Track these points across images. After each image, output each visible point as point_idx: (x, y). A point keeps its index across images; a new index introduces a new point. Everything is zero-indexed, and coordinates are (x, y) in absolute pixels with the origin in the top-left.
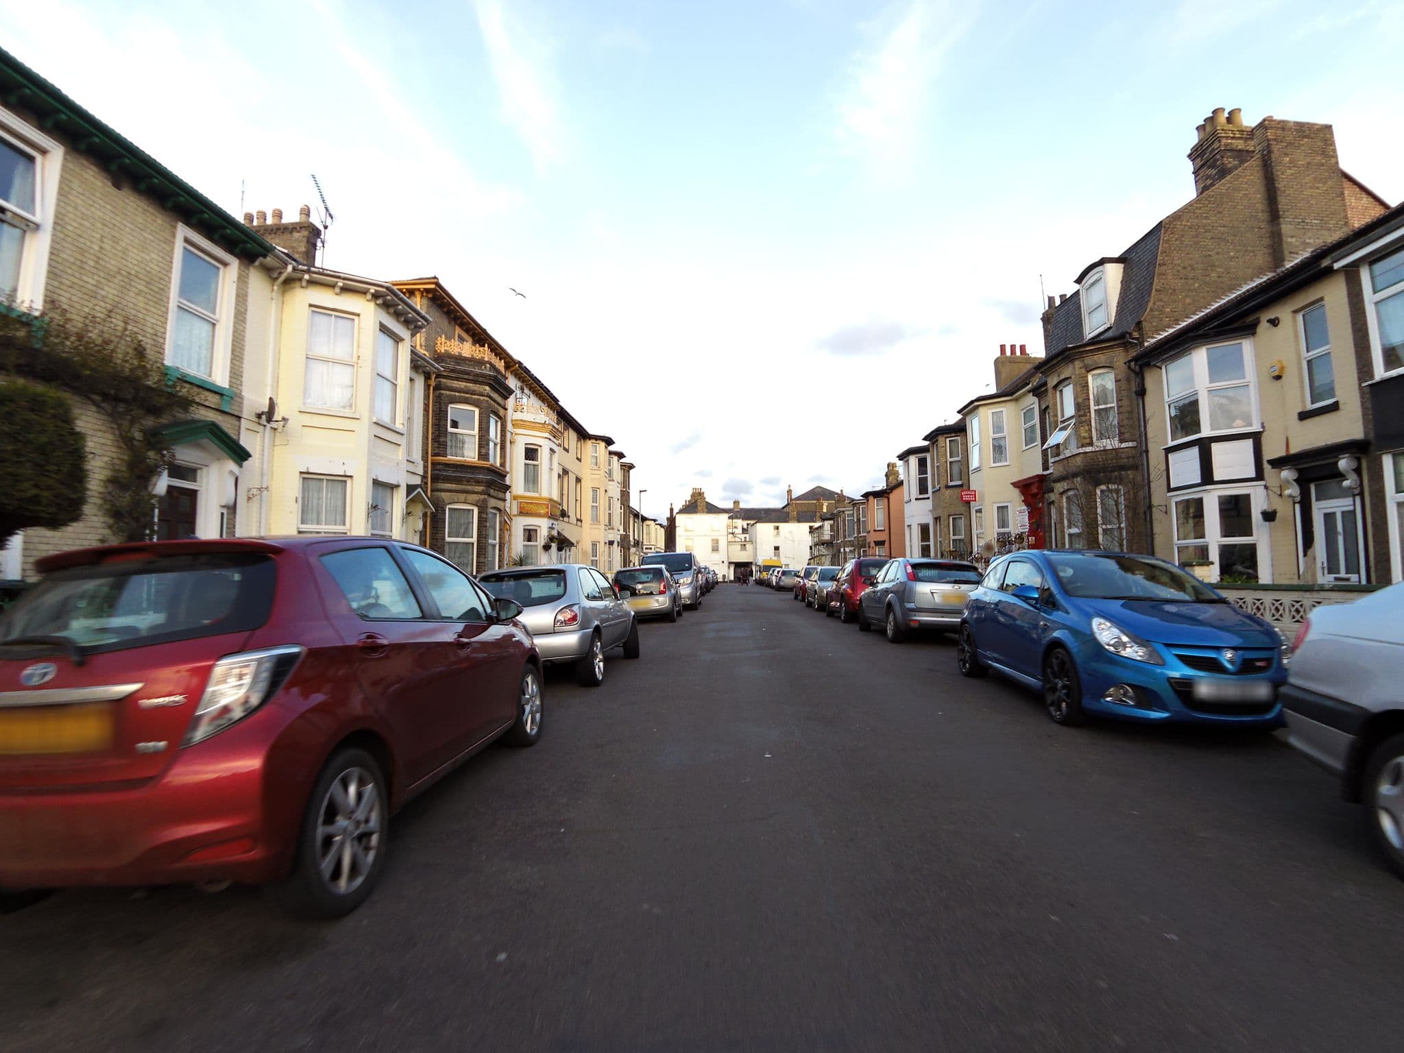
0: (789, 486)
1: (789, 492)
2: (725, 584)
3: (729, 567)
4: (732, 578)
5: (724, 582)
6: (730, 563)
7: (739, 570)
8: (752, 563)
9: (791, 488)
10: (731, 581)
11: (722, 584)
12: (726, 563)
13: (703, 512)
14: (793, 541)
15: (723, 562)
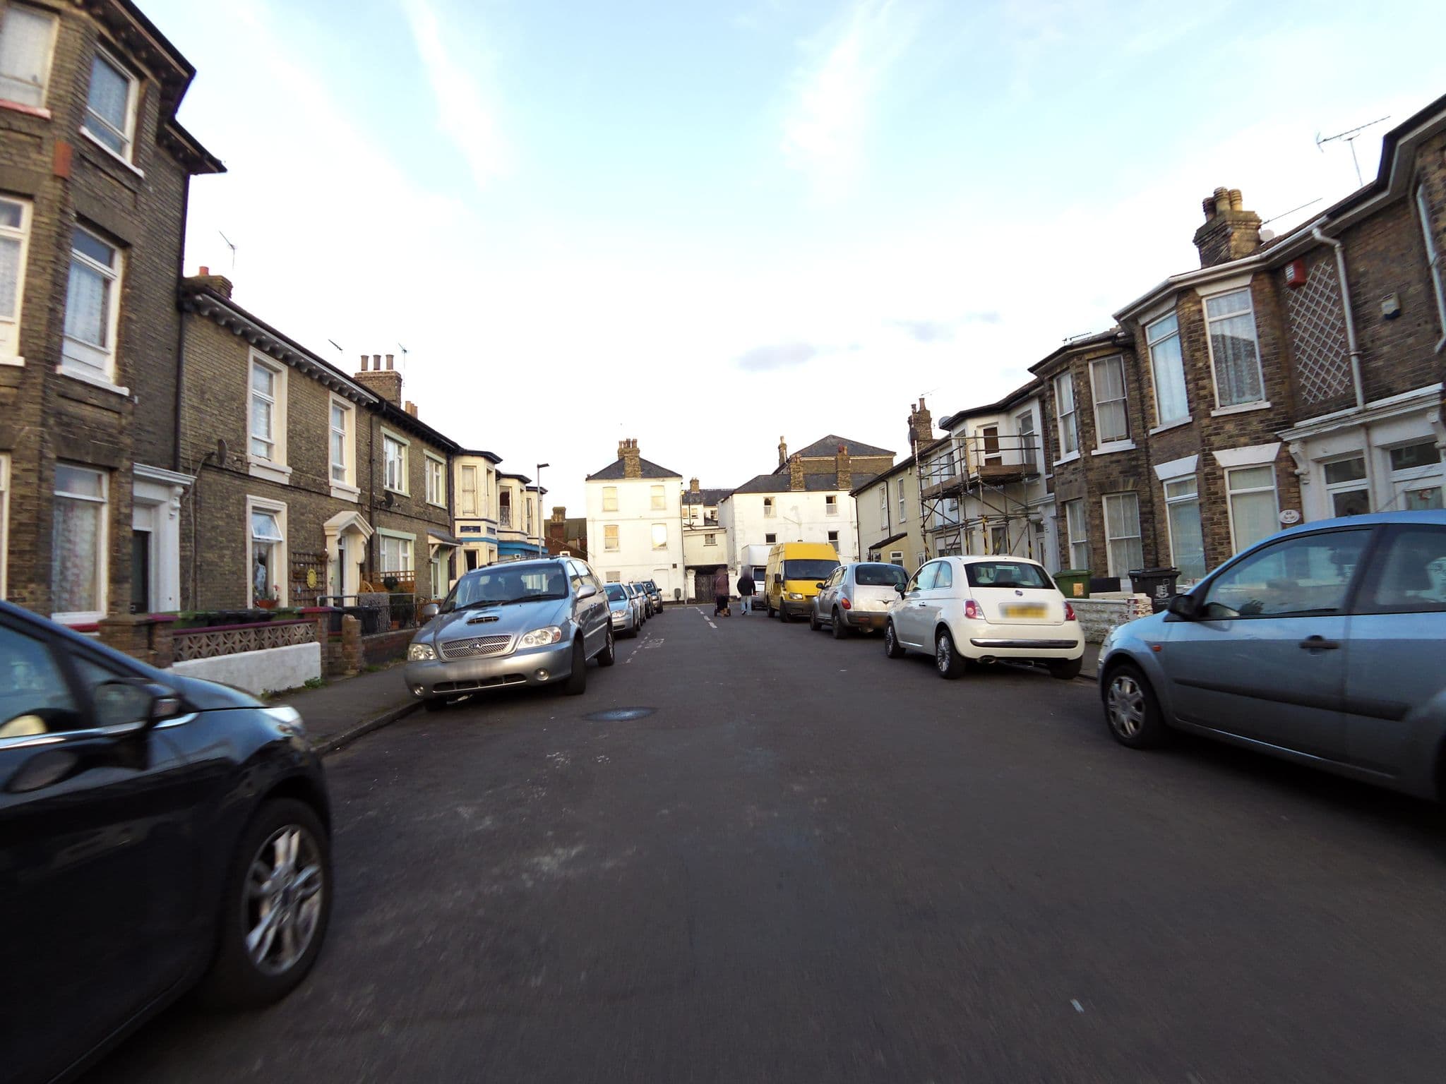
0: (782, 438)
1: (782, 447)
2: (680, 607)
3: (686, 576)
4: (692, 595)
5: (678, 602)
6: (687, 568)
7: (704, 580)
8: (725, 566)
9: (785, 441)
10: (690, 601)
11: (674, 608)
12: (680, 568)
13: (635, 476)
14: (800, 524)
15: (675, 566)
